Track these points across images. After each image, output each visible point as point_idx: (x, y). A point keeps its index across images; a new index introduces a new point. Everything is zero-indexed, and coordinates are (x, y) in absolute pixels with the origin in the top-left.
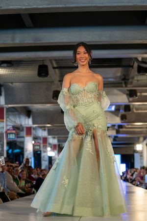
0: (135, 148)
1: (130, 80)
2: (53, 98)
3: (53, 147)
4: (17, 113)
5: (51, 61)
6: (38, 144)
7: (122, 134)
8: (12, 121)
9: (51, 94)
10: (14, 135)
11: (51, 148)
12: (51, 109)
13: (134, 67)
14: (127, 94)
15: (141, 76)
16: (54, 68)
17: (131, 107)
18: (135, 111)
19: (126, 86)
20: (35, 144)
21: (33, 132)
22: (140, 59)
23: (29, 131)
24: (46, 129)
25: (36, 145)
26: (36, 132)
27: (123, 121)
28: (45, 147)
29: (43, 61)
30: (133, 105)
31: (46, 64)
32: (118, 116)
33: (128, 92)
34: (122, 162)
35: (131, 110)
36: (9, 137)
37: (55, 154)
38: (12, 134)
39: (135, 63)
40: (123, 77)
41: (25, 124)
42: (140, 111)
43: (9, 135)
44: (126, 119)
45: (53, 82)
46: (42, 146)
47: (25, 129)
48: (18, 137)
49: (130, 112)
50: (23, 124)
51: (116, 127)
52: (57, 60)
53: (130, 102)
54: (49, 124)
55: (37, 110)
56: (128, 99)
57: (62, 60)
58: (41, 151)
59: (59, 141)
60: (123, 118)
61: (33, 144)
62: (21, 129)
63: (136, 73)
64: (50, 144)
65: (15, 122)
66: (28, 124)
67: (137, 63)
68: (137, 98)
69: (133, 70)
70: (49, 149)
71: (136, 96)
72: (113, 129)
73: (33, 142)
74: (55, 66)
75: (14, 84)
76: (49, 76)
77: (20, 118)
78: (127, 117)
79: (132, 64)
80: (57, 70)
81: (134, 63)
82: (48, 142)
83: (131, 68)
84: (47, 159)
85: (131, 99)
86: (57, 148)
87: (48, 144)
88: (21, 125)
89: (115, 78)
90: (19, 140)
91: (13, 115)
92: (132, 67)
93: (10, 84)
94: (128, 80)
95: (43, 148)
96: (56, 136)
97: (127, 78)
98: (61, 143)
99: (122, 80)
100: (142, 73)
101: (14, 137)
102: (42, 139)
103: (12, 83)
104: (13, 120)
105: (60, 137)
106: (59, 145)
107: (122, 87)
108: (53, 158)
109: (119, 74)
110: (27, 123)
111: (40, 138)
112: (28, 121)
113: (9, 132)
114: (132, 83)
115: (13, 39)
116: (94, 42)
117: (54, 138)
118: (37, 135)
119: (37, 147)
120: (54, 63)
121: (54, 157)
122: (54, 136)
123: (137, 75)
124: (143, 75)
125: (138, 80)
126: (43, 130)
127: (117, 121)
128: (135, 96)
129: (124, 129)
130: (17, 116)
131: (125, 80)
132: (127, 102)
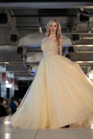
1: (74, 27)
2: (11, 41)
3: (10, 80)
5: (9, 10)
9: (9, 37)
11: (9, 81)
12: (9, 50)
13: (77, 16)
15: (83, 24)
16: (12, 16)
17: (74, 48)
18: (77, 52)
19: (70, 32)
22: (82, 10)
24: (5, 65)
28: (4, 80)
29: (3, 10)
30: (76, 47)
31: (5, 13)
33: (72, 37)
35: (74, 50)
37: (12, 86)
39: (78, 12)
40: (68, 24)
42: (81, 52)
45: (11, 27)
49: (73, 53)
52: (15, 10)
53: (73, 44)
54: (7, 62)
56: (72, 42)
57: (18, 10)
59: (15, 75)
63: (79, 21)
64: (8, 78)
67: (80, 12)
68: (79, 41)
70: (7, 82)
71: (79, 40)
74: (13, 14)
76: (8, 23)
78: (71, 56)
79: (76, 14)
80: (14, 18)
82: (6, 76)
84: (5, 90)
85: (74, 42)
86: (14, 81)
87: (6, 78)
92: (76, 16)
94: (72, 26)
95: (2, 81)
96: (13, 72)
98: (16, 77)
99: (67, 27)
100: (83, 21)
102: (1, 74)
105: (16, 72)
106: (15, 79)
107: (67, 32)
108: (10, 90)
109: (65, 22)
114: (75, 29)
117: (11, 73)
120: (12, 12)
121: (11, 88)
122: (11, 72)
123: (79, 23)
124: (84, 22)
125: (80, 27)
126: (2, 66)
128: (77, 40)
131: (70, 26)
132: (71, 45)
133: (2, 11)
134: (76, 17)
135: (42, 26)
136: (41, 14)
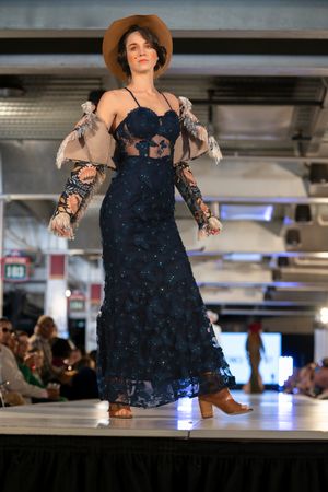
0: (317, 318)
1: (314, 140)
4: (29, 219)
6: (81, 298)
7: (287, 281)
8: (18, 238)
10: (21, 269)
13: (325, 104)
14: (304, 178)
17: (313, 210)
18: (322, 223)
19: (303, 155)
20: (72, 298)
21: (68, 269)
23: (58, 264)
25: (74, 301)
26: (75, 270)
27: (290, 247)
28: (96, 307)
29: (101, 78)
30: (318, 205)
31: (107, 87)
32: (277, 233)
33: (307, 171)
34: (285, 352)
35: (313, 218)
36: (9, 274)
38: (18, 265)
40: (296, 133)
41: (49, 249)
43: (9, 269)
44: (298, 240)
46: (88, 305)
47: (48, 262)
49: (311, 223)
50: (44, 247)
51: (273, 264)
53: (310, 196)
56: (307, 189)
58: (84, 321)
60: (292, 238)
61: (68, 298)
62: (38, 261)
65: (24, 241)
66: (57, 249)
69: (323, 111)
71: (327, 180)
72: (266, 269)
73: (68, 293)
75: (26, 142)
77: (36, 231)
78: (303, 236)
79: (320, 99)
81: (325, 92)
83: (318, 108)
85: (313, 188)
88: (39, 250)
89: (277, 133)
90: (31, 288)
91: (20, 224)
93: (16, 144)
94: (309, 139)
95: (92, 310)
97: (304, 135)
99: (294, 138)
101: (21, 274)
102: (89, 288)
103: (21, 140)
104: (20, 235)
107: (293, 156)
109: (287, 123)
110: (53, 244)
111: (85, 286)
112: (57, 244)
113: (9, 261)
114: (316, 148)
115: (30, 20)
118: (77, 279)
119: (77, 305)
127: (277, 246)
128: (323, 181)
129: (293, 270)
130: (30, 227)
131: (301, 138)
132: (302, 197)
133: (98, 81)
134: (322, 107)
135: (216, 132)
136: (215, 98)
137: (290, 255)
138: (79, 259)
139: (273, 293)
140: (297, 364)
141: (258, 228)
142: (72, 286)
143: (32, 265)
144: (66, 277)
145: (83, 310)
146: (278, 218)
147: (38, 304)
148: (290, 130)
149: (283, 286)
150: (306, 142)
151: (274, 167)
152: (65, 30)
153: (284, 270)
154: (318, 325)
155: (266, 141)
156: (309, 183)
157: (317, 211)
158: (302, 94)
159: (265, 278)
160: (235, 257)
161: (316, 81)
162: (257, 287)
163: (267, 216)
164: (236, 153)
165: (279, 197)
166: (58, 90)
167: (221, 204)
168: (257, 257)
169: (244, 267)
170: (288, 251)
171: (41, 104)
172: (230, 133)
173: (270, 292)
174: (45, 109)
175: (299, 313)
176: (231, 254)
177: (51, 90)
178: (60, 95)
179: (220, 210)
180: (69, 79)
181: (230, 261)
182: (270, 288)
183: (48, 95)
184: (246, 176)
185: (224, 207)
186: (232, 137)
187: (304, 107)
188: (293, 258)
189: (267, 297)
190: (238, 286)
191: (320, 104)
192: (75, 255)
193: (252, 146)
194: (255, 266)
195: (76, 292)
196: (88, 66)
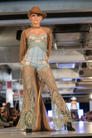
0: (90, 97)
1: (87, 43)
6: (17, 94)
7: (80, 86)
13: (90, 32)
14: (84, 54)
18: (90, 68)
19: (83, 47)
20: (14, 94)
21: (13, 86)
23: (10, 84)
26: (15, 86)
27: (81, 76)
30: (89, 63)
31: (22, 29)
32: (77, 72)
33: (85, 52)
34: (81, 108)
39: (91, 28)
40: (81, 41)
41: (7, 80)
44: (83, 74)
46: (19, 96)
47: (6, 84)
48: (1, 90)
49: (87, 68)
50: (5, 79)
51: (76, 81)
53: (86, 60)
55: (16, 68)
56: (85, 58)
58: (18, 101)
60: (81, 73)
62: (3, 83)
66: (9, 80)
69: (89, 34)
72: (74, 83)
73: (13, 93)
77: (2, 74)
79: (88, 30)
81: (89, 28)
83: (87, 33)
85: (87, 57)
88: (4, 80)
89: (75, 41)
90: (2, 92)
94: (85, 42)
95: (21, 98)
97: (83, 41)
107: (80, 48)
109: (78, 38)
110: (8, 78)
112: (9, 77)
114: (87, 45)
116: (59, 10)
118: (16, 88)
119: (16, 97)
127: (77, 76)
128: (90, 55)
129: (82, 83)
131: (83, 42)
132: (84, 60)
133: (19, 28)
135: (56, 42)
136: (56, 31)
137: (81, 78)
138: (16, 83)
139: (76, 90)
140: (84, 112)
141: (71, 70)
142: (14, 91)
143: (1, 85)
144: (12, 88)
145: (18, 98)
146: (77, 67)
147: (4, 97)
148: (79, 40)
149: (79, 88)
150: (84, 43)
151: (75, 52)
152: (9, 13)
153: (79, 83)
154: (90, 99)
155: (72, 44)
156: (86, 56)
157: (88, 65)
158: (82, 29)
159: (73, 86)
160: (64, 80)
161: (87, 25)
162: (71, 89)
163: (73, 66)
164: (63, 48)
165: (77, 61)
166: (7, 31)
167: (59, 63)
168: (71, 79)
169: (67, 82)
170: (80, 77)
171: (2, 35)
172: (61, 42)
173: (75, 90)
174: (3, 37)
175: (84, 96)
176: (63, 79)
177: (5, 31)
178: (8, 32)
179: (59, 65)
180: (10, 27)
181: (62, 81)
182: (75, 89)
183: (4, 32)
184: (66, 55)
185: (60, 65)
186: (62, 43)
187: (83, 33)
188: (82, 79)
189: (74, 91)
190: (65, 89)
191: (88, 32)
192: (15, 81)
193: (68, 45)
194: (70, 82)
195: (15, 93)
196: (16, 23)
